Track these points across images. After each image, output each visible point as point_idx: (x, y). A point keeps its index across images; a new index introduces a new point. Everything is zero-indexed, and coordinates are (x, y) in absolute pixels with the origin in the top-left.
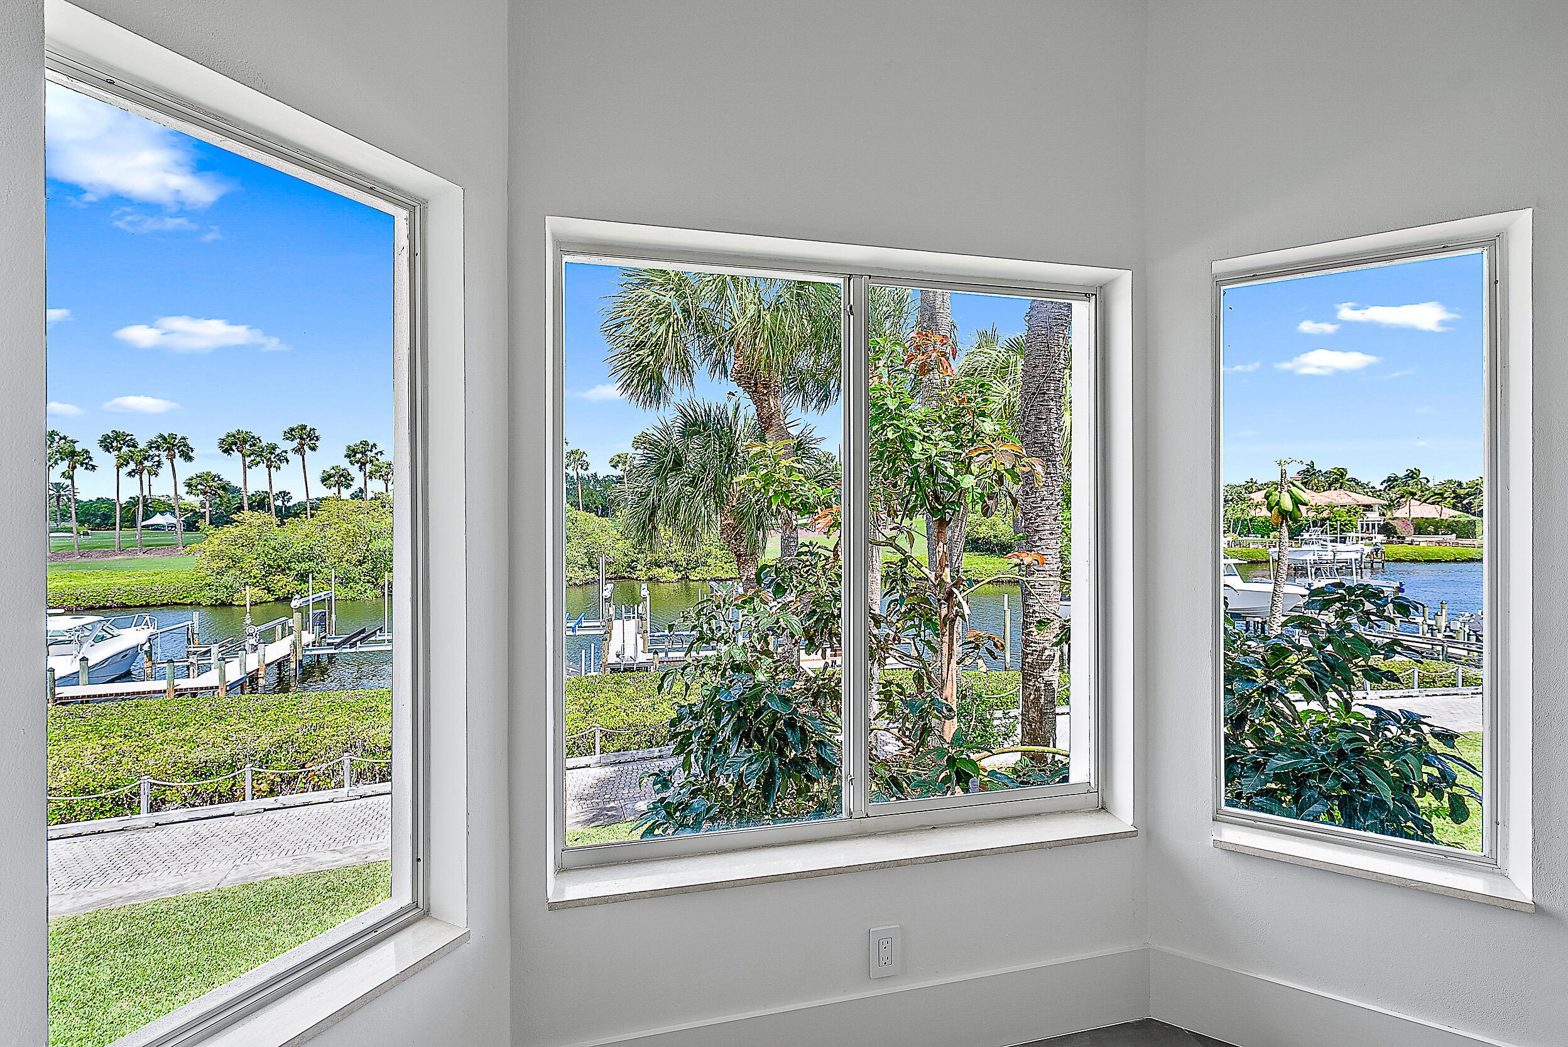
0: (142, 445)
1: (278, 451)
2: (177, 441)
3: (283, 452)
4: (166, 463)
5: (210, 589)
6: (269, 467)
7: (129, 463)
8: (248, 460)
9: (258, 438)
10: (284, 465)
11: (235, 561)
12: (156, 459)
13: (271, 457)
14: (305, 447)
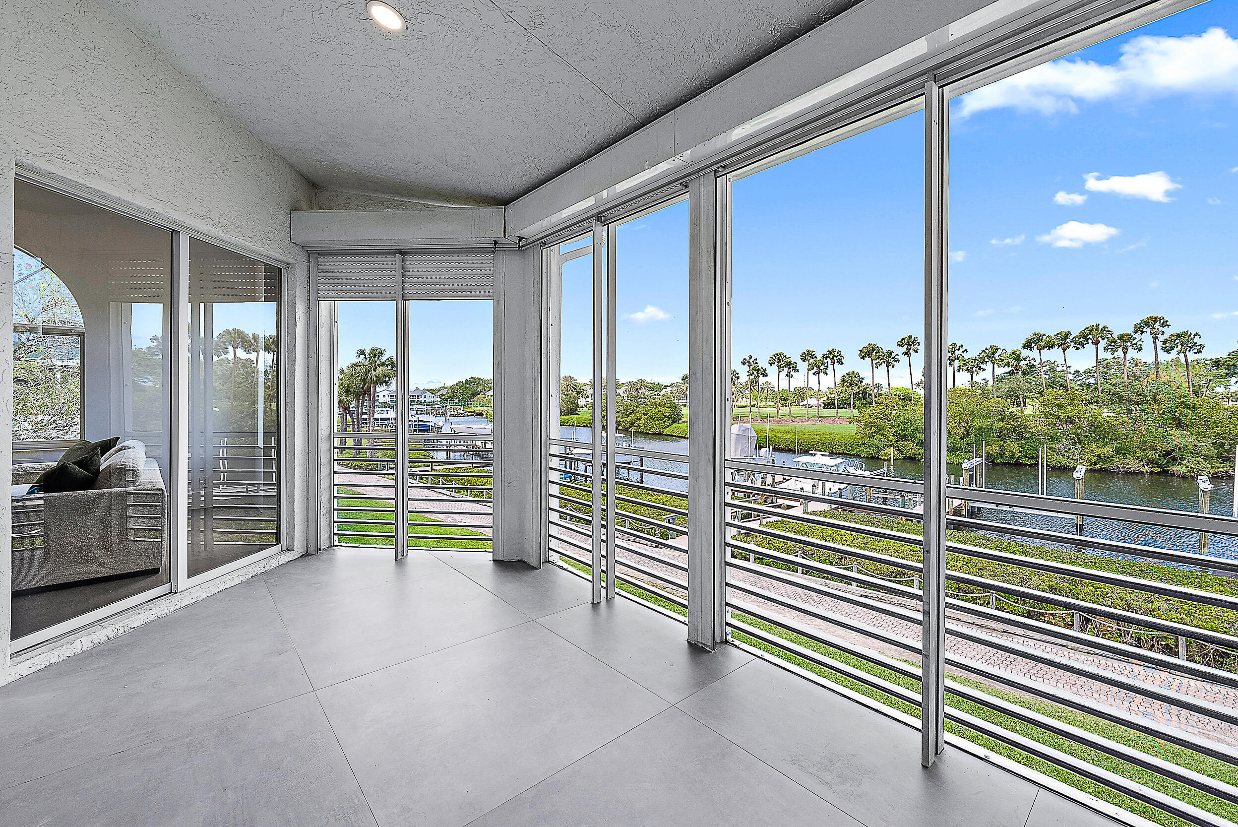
0: (819, 357)
1: (893, 355)
2: (836, 353)
3: (896, 355)
4: (831, 366)
5: (865, 447)
6: (888, 366)
7: (814, 368)
8: (875, 362)
9: (881, 348)
10: (896, 364)
11: (879, 430)
12: (826, 365)
13: (889, 359)
14: (911, 351)
